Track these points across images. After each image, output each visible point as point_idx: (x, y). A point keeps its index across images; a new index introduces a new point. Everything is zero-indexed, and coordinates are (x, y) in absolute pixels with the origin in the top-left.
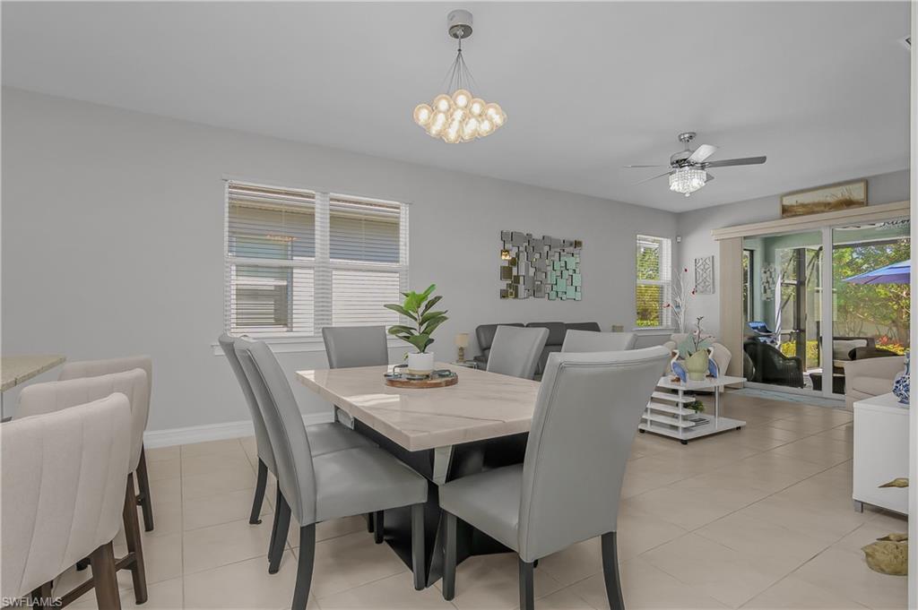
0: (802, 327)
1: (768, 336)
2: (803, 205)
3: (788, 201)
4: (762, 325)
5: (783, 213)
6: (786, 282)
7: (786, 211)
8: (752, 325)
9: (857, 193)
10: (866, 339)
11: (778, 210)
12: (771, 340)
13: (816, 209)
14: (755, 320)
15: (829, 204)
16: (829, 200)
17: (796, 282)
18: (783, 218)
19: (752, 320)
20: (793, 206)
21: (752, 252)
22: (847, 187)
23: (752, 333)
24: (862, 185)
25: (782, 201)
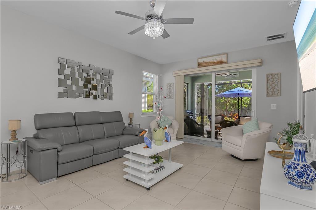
0: (203, 112)
1: (193, 116)
2: (206, 63)
3: (201, 61)
4: (191, 111)
5: (199, 66)
6: (198, 96)
7: (200, 65)
8: (187, 111)
9: (224, 59)
10: (221, 116)
11: (197, 64)
12: (193, 117)
13: (210, 65)
14: (189, 109)
15: (214, 63)
16: (215, 61)
17: (201, 96)
18: (199, 68)
19: (188, 110)
20: (202, 63)
21: (188, 84)
22: (221, 56)
23: (187, 115)
24: (226, 55)
25: (198, 61)
